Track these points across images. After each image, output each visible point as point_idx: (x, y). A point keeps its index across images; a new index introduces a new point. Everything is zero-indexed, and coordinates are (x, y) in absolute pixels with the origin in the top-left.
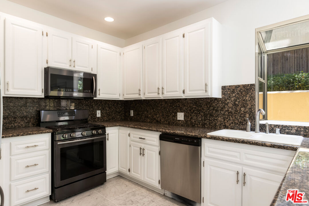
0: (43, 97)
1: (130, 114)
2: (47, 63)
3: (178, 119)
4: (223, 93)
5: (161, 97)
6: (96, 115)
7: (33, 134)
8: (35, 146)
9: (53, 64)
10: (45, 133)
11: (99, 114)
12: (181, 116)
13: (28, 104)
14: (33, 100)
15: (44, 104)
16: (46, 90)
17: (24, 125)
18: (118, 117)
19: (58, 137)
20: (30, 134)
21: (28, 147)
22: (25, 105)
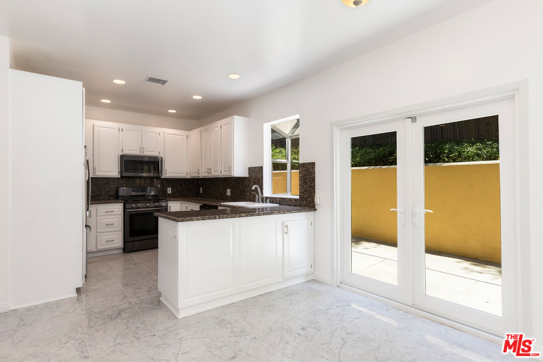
0: (119, 177)
1: (200, 192)
2: (122, 151)
3: (227, 195)
4: (249, 174)
5: (210, 176)
6: (167, 191)
7: (110, 203)
8: (112, 211)
9: (128, 152)
10: (119, 203)
11: (169, 191)
12: (229, 192)
13: (110, 183)
14: (113, 179)
15: (122, 182)
16: (121, 173)
17: (107, 198)
18: (190, 194)
19: (127, 206)
20: (109, 203)
21: (107, 212)
22: (108, 183)
